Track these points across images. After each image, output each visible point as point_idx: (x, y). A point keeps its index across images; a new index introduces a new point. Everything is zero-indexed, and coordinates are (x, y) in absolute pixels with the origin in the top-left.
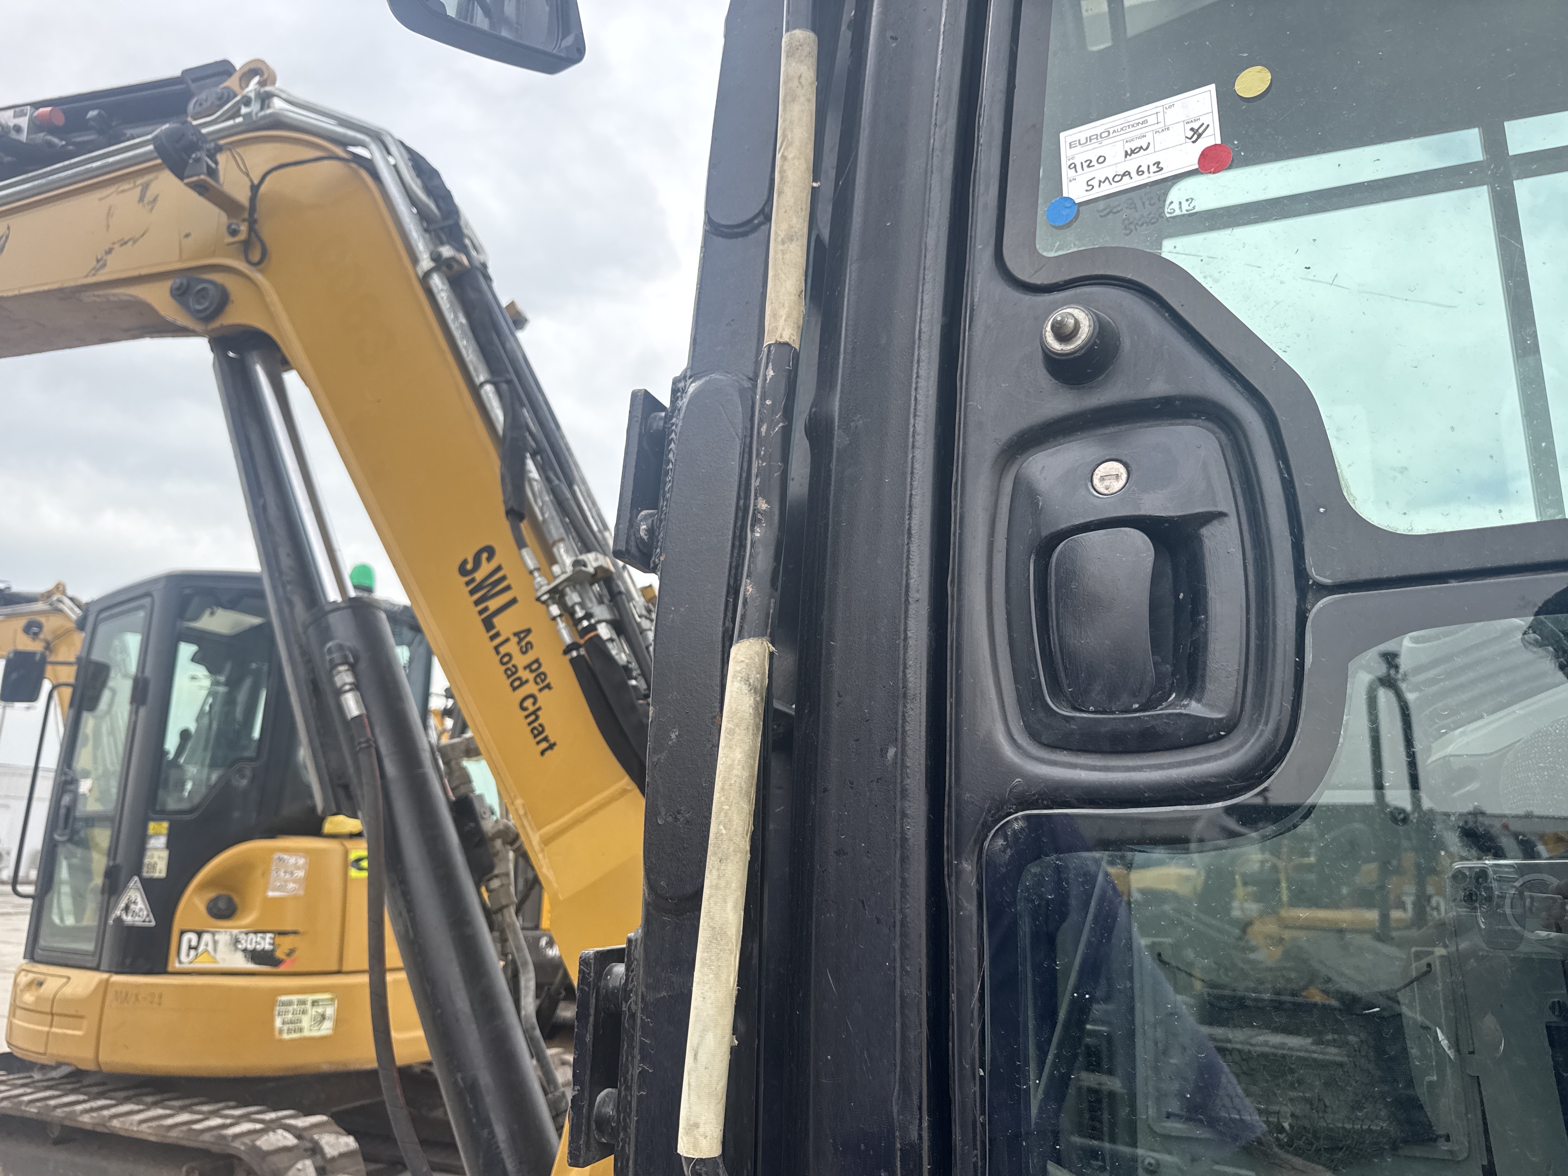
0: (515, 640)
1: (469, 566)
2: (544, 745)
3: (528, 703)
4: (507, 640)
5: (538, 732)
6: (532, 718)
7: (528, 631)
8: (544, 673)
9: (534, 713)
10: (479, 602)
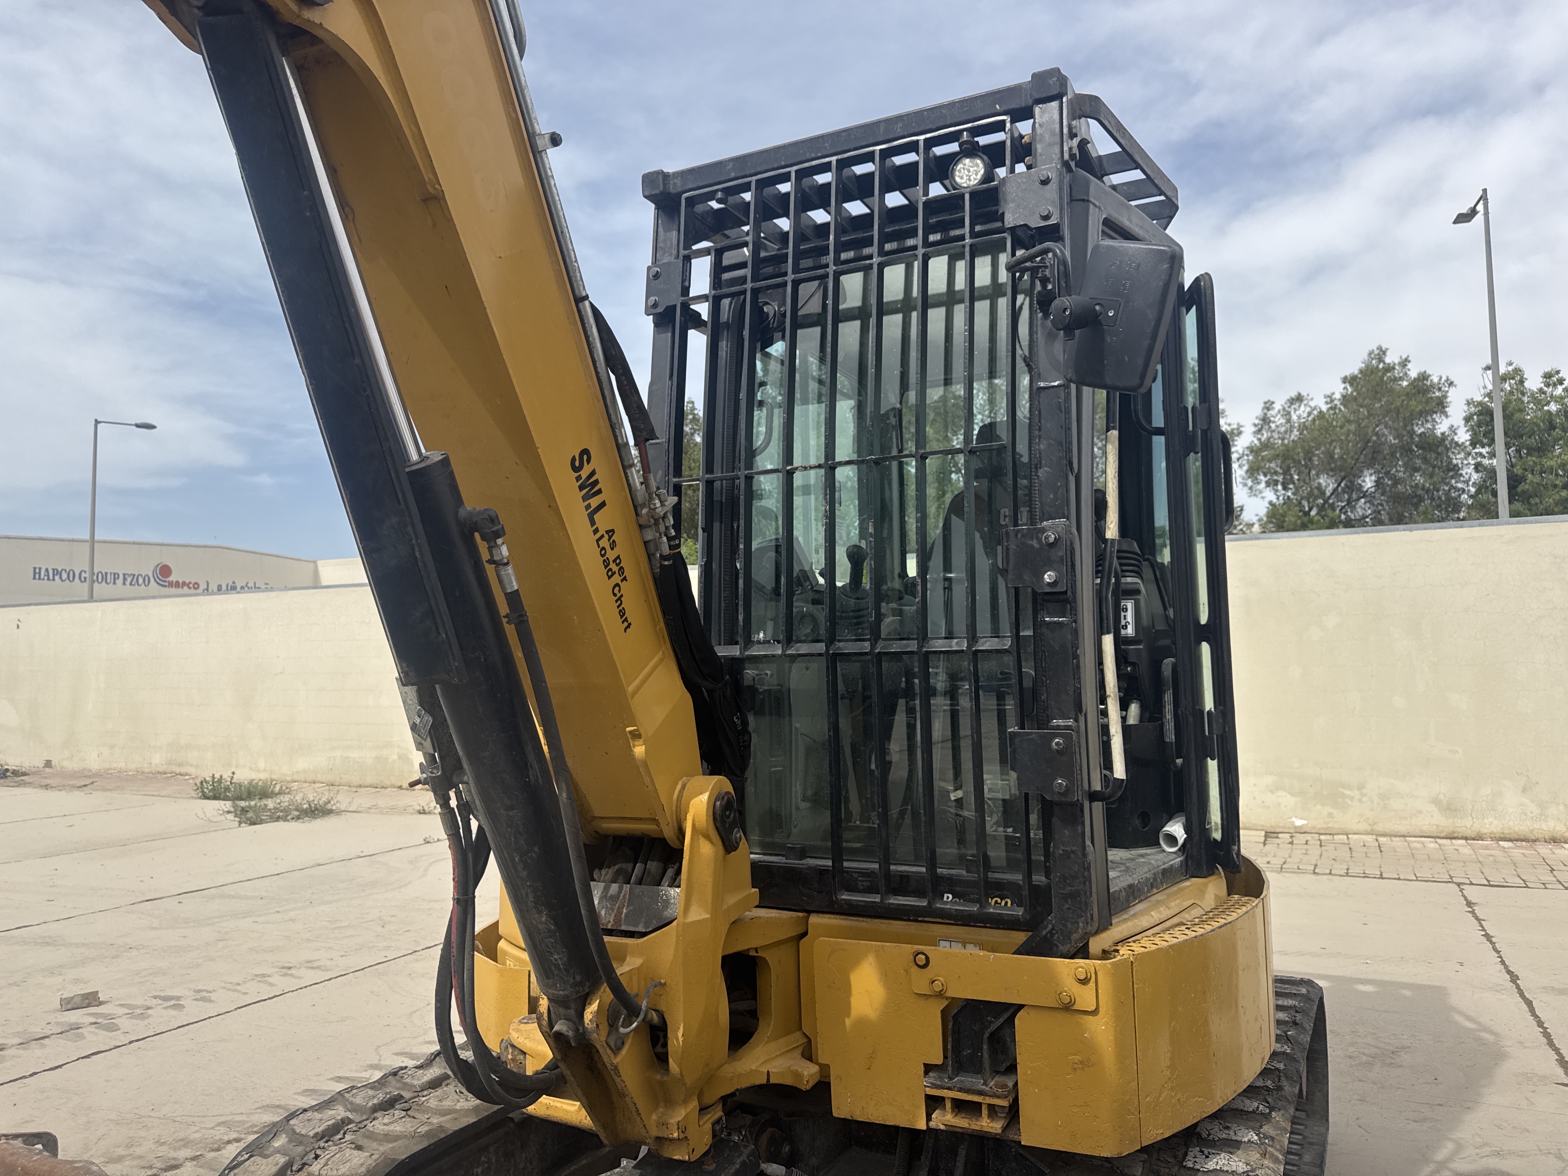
0: (606, 537)
1: (577, 463)
2: (626, 624)
3: (616, 590)
4: (602, 536)
5: (622, 613)
6: (619, 602)
7: (613, 531)
8: (622, 568)
9: (619, 599)
10: (585, 498)
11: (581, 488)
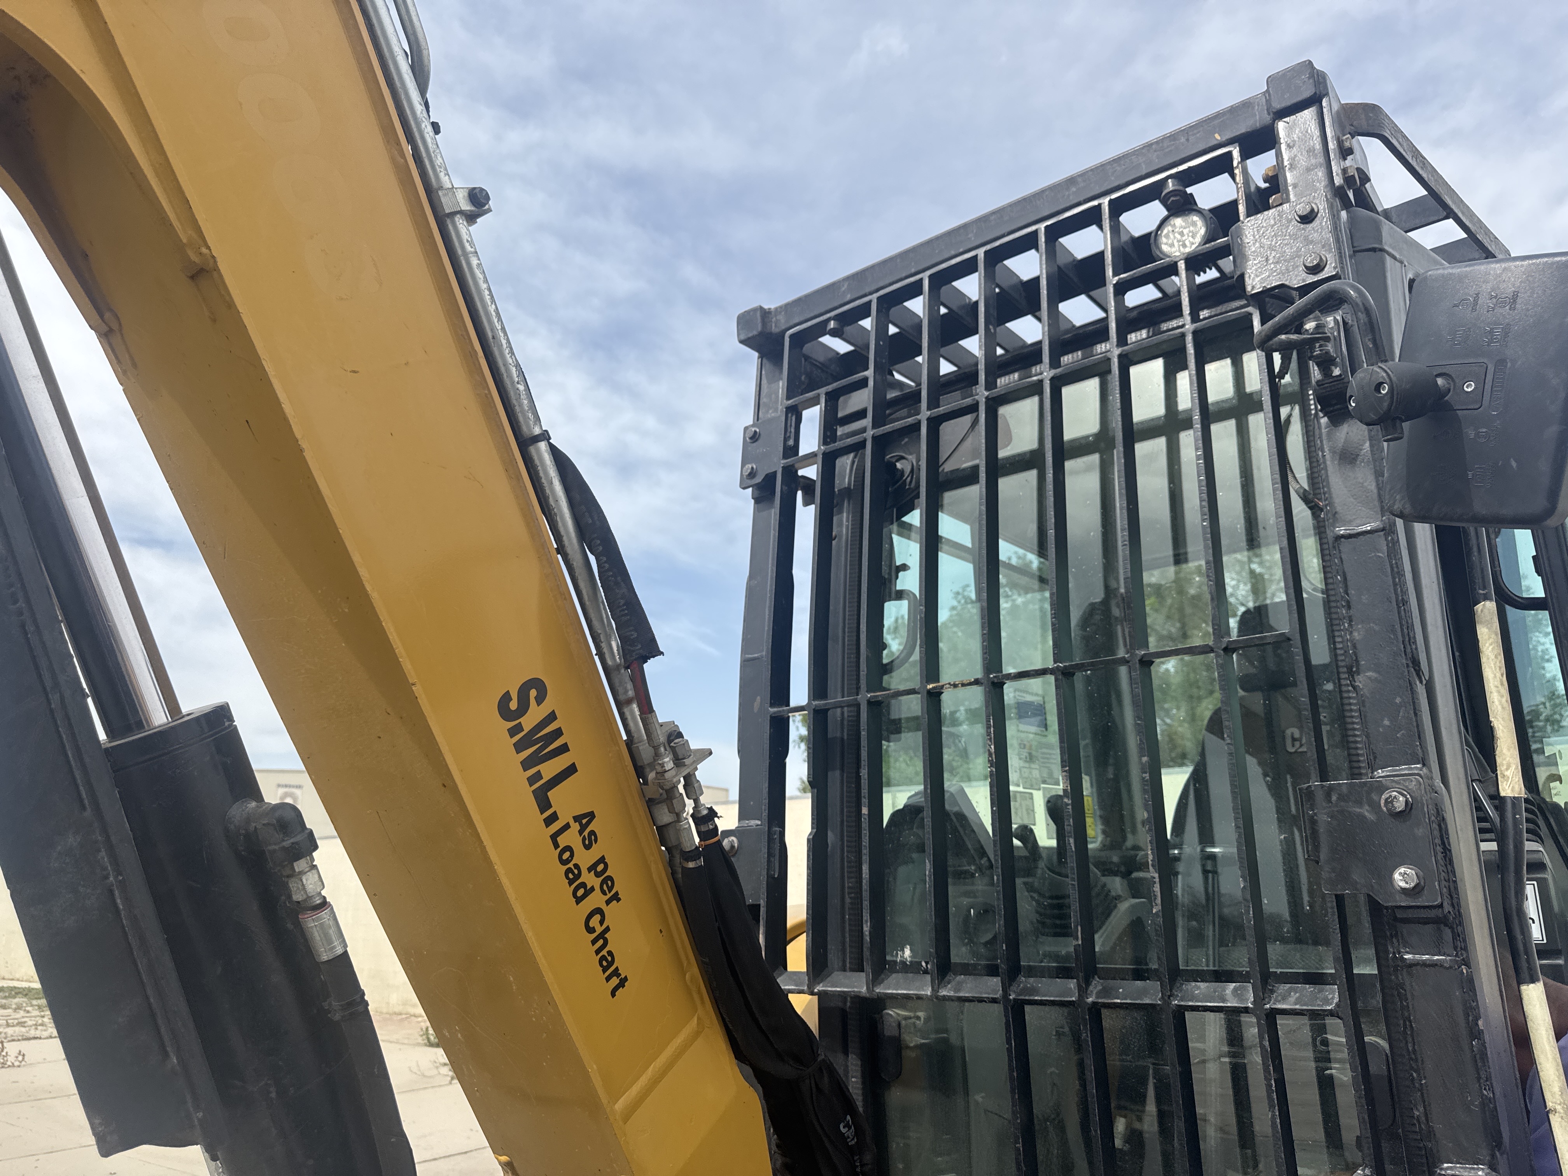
0: (575, 827)
1: (513, 705)
2: (615, 981)
3: (595, 921)
4: (567, 827)
5: (607, 962)
6: (601, 942)
7: (591, 816)
8: (610, 878)
9: (602, 936)
10: (526, 764)
11: (519, 747)
